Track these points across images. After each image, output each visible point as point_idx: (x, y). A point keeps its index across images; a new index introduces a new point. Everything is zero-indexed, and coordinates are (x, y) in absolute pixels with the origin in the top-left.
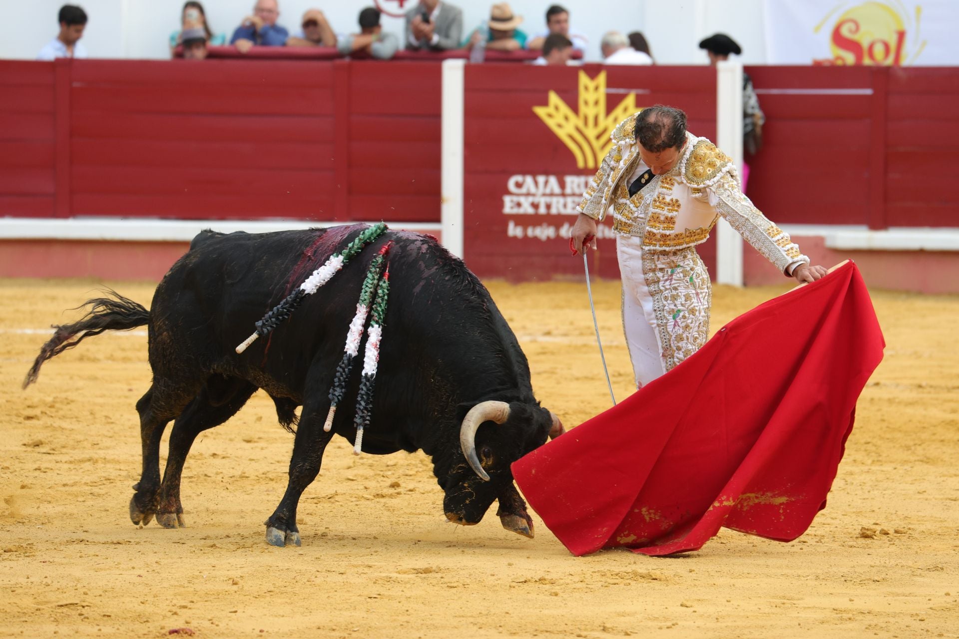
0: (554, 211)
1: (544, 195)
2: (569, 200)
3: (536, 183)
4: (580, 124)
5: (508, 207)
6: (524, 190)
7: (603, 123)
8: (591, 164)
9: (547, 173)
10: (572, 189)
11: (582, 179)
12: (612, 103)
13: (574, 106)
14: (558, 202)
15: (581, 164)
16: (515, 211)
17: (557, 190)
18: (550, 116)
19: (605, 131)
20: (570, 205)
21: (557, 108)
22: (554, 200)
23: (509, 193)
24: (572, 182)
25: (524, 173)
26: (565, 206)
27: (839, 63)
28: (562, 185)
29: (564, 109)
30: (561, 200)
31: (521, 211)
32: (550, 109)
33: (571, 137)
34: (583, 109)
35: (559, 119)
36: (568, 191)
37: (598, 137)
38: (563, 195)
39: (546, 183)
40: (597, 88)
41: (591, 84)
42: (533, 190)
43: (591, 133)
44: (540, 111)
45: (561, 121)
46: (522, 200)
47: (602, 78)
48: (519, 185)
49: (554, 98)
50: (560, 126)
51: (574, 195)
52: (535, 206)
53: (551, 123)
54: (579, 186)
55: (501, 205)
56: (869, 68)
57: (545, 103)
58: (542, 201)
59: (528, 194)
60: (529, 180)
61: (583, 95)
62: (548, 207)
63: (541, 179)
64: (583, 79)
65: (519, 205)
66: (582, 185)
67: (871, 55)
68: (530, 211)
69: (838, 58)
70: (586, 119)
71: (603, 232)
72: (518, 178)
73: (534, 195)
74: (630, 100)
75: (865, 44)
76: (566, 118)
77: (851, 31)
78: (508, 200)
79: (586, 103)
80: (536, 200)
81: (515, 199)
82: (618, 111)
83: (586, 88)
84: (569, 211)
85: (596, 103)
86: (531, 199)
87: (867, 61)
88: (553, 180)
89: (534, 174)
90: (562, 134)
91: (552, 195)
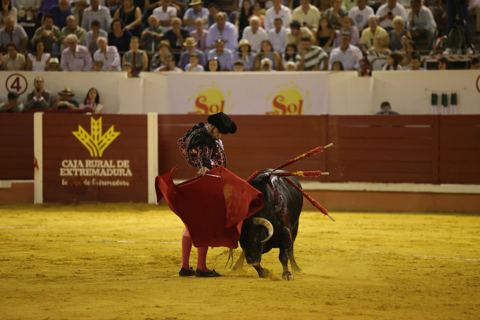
0: (81, 174)
1: (77, 168)
2: (87, 170)
3: (73, 163)
4: (92, 139)
5: (62, 174)
6: (68, 166)
7: (101, 138)
8: (96, 155)
9: (78, 159)
10: (88, 165)
11: (92, 161)
12: (104, 130)
13: (89, 132)
14: (82, 171)
15: (92, 155)
16: (65, 174)
17: (82, 166)
18: (79, 135)
19: (102, 141)
20: (87, 172)
21: (82, 132)
22: (81, 170)
23: (62, 167)
24: (88, 163)
25: (68, 159)
26: (85, 172)
27: (199, 114)
28: (84, 164)
29: (85, 132)
30: (84, 170)
31: (67, 174)
32: (79, 133)
33: (88, 144)
34: (92, 132)
35: (83, 136)
36: (87, 166)
37: (99, 144)
38: (85, 168)
39: (77, 163)
40: (98, 124)
41: (96, 123)
42: (72, 166)
43: (96, 142)
44: (75, 133)
46: (68, 170)
47: (100, 120)
48: (66, 164)
49: (80, 128)
50: (83, 139)
51: (89, 167)
52: (73, 172)
53: (80, 138)
54: (91, 164)
55: (59, 172)
57: (77, 130)
58: (76, 170)
59: (70, 168)
60: (70, 162)
61: (92, 127)
62: (79, 173)
63: (75, 162)
64: (93, 120)
65: (66, 172)
66: (93, 164)
67: (211, 111)
68: (71, 174)
69: (198, 112)
70: (94, 137)
71: (101, 183)
72: (66, 161)
73: (73, 168)
74: (112, 129)
75: (209, 105)
76: (86, 136)
77: (202, 100)
78: (62, 170)
79: (94, 130)
80: (74, 170)
81: (65, 170)
82: (107, 133)
83: (94, 124)
84: (87, 174)
85: (98, 130)
86: (71, 170)
87: (209, 113)
88: (80, 162)
89: (73, 159)
90: (84, 143)
91: (80, 167)
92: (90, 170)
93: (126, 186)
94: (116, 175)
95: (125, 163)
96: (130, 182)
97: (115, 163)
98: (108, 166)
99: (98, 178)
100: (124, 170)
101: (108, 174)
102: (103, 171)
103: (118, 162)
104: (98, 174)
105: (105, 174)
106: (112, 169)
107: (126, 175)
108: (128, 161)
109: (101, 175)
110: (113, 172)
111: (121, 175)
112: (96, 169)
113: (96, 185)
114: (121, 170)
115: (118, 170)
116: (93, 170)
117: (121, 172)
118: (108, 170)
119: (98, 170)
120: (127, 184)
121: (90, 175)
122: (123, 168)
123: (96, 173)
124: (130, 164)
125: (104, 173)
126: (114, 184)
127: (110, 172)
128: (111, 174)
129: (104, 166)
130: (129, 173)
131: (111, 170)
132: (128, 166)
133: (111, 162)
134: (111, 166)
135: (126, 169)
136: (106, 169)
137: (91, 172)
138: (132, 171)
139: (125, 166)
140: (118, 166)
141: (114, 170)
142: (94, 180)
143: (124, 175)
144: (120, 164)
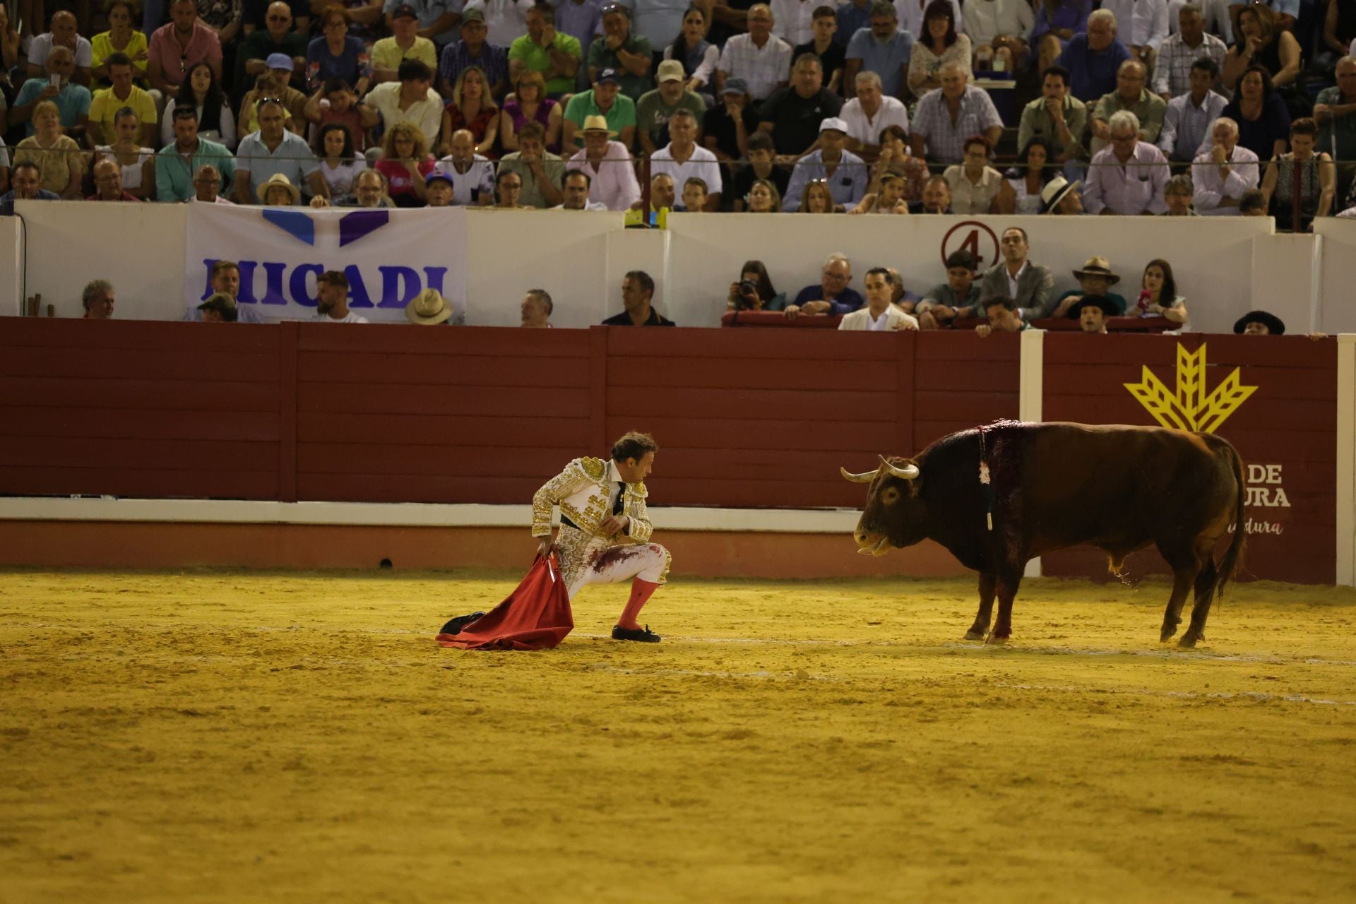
4: (1178, 404)
7: (1203, 402)
12: (1214, 379)
13: (1170, 382)
18: (1142, 393)
19: (1207, 409)
21: (1150, 384)
29: (1159, 385)
32: (1144, 385)
33: (1165, 416)
34: (1180, 385)
37: (1197, 418)
40: (1196, 362)
41: (1190, 359)
43: (1190, 413)
44: (1132, 388)
45: (1156, 399)
47: (1202, 351)
49: (1147, 373)
50: (1154, 404)
53: (1144, 400)
57: (1138, 380)
61: (1180, 369)
64: (1181, 351)
70: (1184, 395)
74: (1235, 376)
76: (1161, 396)
79: (1184, 378)
82: (1222, 388)
83: (1185, 362)
85: (1196, 378)
90: (1156, 413)
93: (1273, 534)
95: (1271, 472)
96: (1284, 526)
100: (1266, 492)
103: (1252, 468)
107: (1274, 504)
108: (1279, 468)
111: (1257, 503)
114: (1258, 490)
115: (1250, 491)
117: (1259, 497)
120: (1276, 529)
122: (1263, 485)
124: (1283, 475)
130: (1282, 498)
132: (1279, 481)
135: (1272, 489)
138: (1290, 497)
139: (1270, 481)
140: (1252, 479)
143: (1267, 504)
144: (1258, 474)
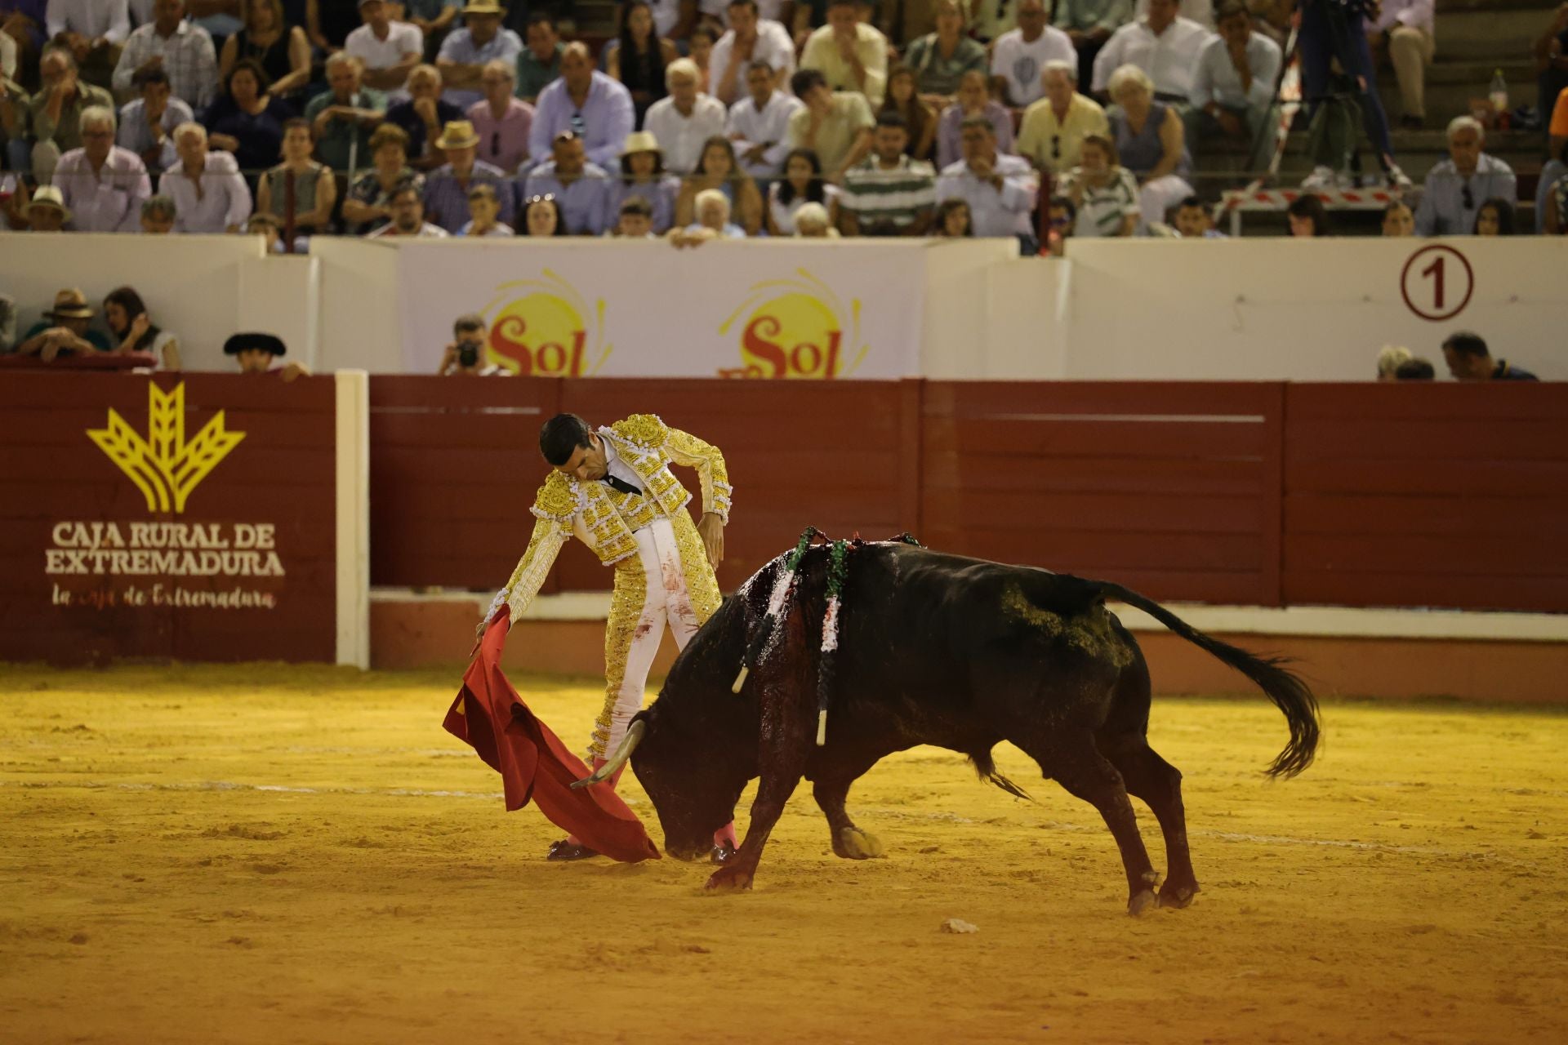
0: (115, 569)
1: (100, 548)
2: (136, 555)
3: (91, 534)
4: (151, 453)
5: (50, 568)
6: (74, 542)
7: (180, 452)
8: (165, 506)
9: (105, 519)
10: (140, 540)
11: (154, 527)
12: (194, 425)
13: (142, 429)
14: (120, 558)
15: (152, 506)
16: (61, 569)
17: (118, 541)
18: (109, 441)
19: (185, 461)
20: (136, 562)
21: (118, 431)
22: (115, 555)
23: (53, 545)
24: (140, 531)
25: (73, 519)
26: (130, 563)
28: (126, 535)
29: (128, 432)
30: (125, 555)
31: (70, 569)
32: (111, 433)
33: (138, 470)
34: (154, 432)
35: (121, 444)
36: (135, 542)
37: (175, 471)
38: (128, 548)
39: (104, 533)
40: (173, 405)
41: (165, 401)
42: (86, 541)
43: (165, 465)
44: (97, 436)
45: (125, 448)
46: (71, 555)
47: (180, 391)
48: (66, 535)
49: (114, 418)
50: (122, 455)
51: (142, 547)
52: (89, 563)
53: (111, 451)
54: (149, 536)
55: (43, 560)
56: (538, 379)
57: (103, 425)
58: (99, 556)
59: (80, 547)
60: (80, 528)
61: (154, 413)
62: (107, 564)
63: (97, 528)
64: (155, 392)
65: (67, 562)
66: (154, 536)
67: (542, 365)
68: (82, 569)
70: (158, 444)
71: (182, 596)
72: (68, 527)
73: (88, 549)
74: (218, 421)
75: (533, 347)
76: (132, 445)
77: (513, 330)
78: (50, 554)
79: (158, 424)
80: (91, 555)
81: (61, 554)
82: (203, 435)
83: (159, 405)
84: (136, 569)
85: (173, 424)
86: (82, 554)
87: (536, 371)
88: (113, 529)
89: (88, 520)
90: (125, 466)
91: (111, 547)
92: (146, 554)
93: (264, 608)
94: (228, 571)
95: (262, 534)
96: (277, 596)
97: (227, 534)
98: (204, 543)
99: (172, 583)
100: (256, 557)
101: (205, 570)
102: (189, 557)
103: (239, 529)
104: (172, 570)
105: (194, 570)
106: (219, 551)
107: (266, 572)
108: (271, 528)
109: (182, 571)
110: (222, 563)
111: (246, 571)
112: (164, 551)
113: (163, 605)
114: (246, 556)
115: (237, 556)
116: (156, 556)
117: (248, 563)
118: (204, 557)
119: (172, 556)
120: (268, 601)
121: (146, 570)
122: (253, 549)
123: (165, 564)
124: (275, 536)
125: (190, 564)
126: (223, 600)
127: (211, 563)
128: (215, 570)
129: (193, 544)
130: (275, 565)
131: (216, 557)
132: (271, 544)
133: (215, 529)
134: (215, 543)
135: (263, 554)
136: (196, 552)
137: (149, 562)
138: (284, 562)
139: (261, 544)
140: (239, 543)
141: (226, 556)
142: (157, 588)
143: (257, 571)
144: (246, 536)
